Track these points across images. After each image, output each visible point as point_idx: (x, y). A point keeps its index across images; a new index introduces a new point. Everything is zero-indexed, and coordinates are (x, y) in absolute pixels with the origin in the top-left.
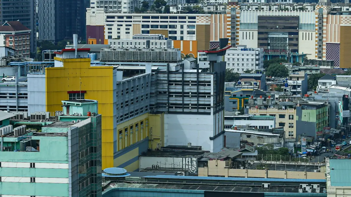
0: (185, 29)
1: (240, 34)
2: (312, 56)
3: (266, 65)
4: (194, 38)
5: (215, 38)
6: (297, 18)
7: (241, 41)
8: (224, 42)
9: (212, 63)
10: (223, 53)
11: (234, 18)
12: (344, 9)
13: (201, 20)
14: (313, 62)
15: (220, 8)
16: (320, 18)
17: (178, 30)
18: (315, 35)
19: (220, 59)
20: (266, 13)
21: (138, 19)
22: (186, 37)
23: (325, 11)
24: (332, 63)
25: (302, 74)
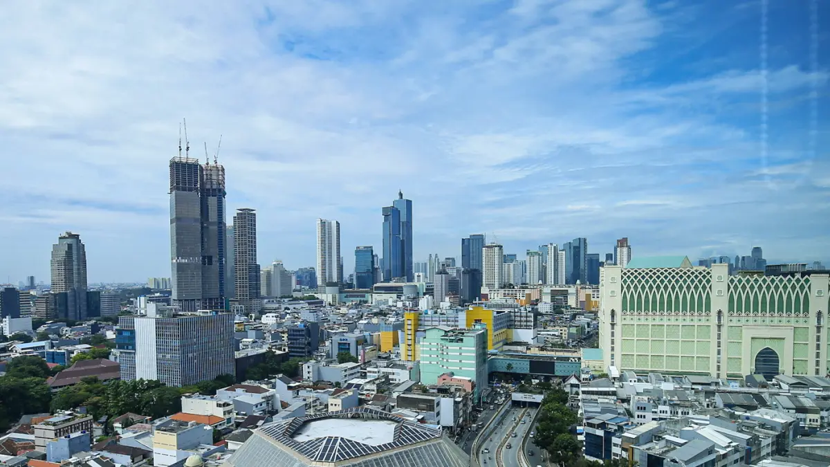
0: (521, 295)
1: (543, 297)
2: (574, 305)
3: (554, 309)
4: (524, 298)
5: (533, 298)
6: (567, 290)
7: (544, 300)
8: (537, 300)
9: (532, 309)
10: (537, 305)
11: (541, 290)
12: (587, 287)
13: (527, 291)
14: (574, 308)
15: (535, 287)
16: (577, 291)
17: (518, 295)
18: (575, 297)
19: (536, 307)
20: (554, 288)
21: (502, 291)
22: (521, 298)
23: (579, 287)
24: (582, 309)
25: (570, 313)
